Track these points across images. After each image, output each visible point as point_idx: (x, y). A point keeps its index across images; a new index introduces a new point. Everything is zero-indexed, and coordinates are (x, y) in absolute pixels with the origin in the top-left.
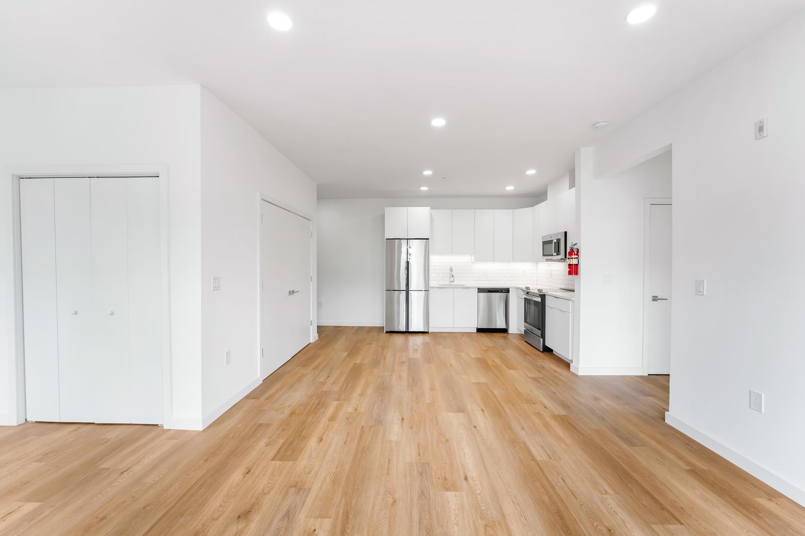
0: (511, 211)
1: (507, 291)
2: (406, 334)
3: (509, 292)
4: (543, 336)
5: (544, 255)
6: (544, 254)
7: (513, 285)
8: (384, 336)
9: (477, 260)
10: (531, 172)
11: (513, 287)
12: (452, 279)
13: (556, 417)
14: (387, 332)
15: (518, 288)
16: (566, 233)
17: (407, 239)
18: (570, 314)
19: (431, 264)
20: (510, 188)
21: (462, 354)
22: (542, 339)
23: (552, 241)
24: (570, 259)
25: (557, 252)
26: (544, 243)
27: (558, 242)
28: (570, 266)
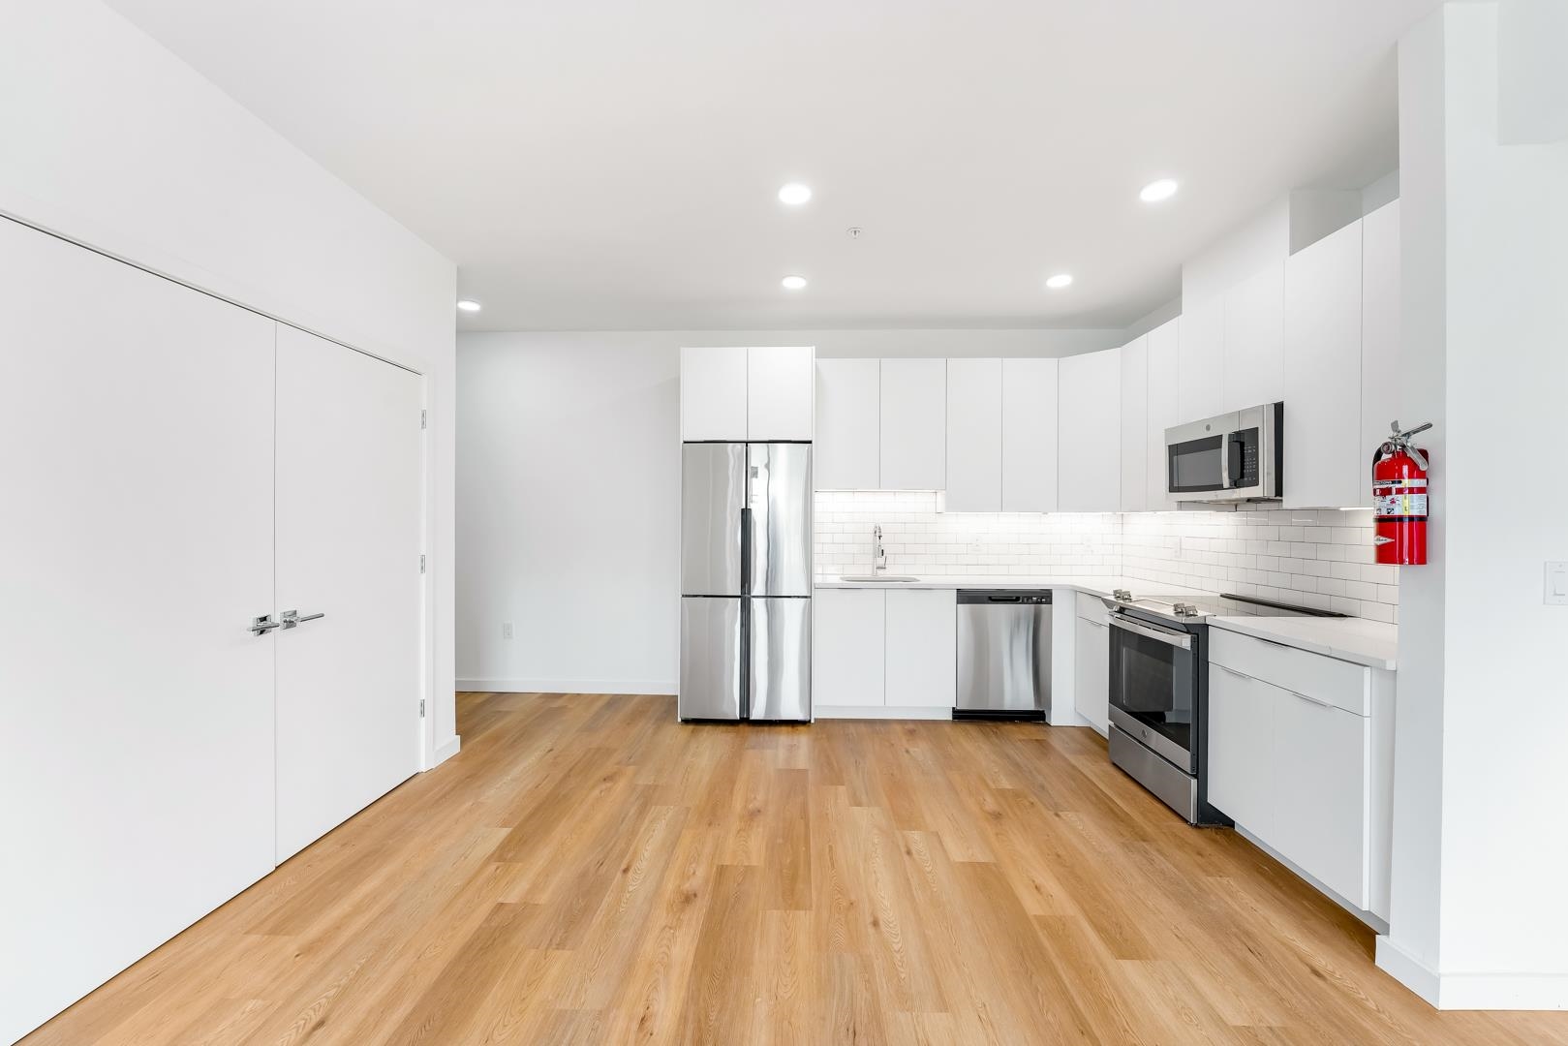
0: (1050, 363)
1: (1044, 597)
2: (742, 728)
3: (1050, 604)
4: (1199, 770)
5: (1173, 489)
6: (1177, 484)
7: (1062, 579)
8: (676, 734)
9: (959, 503)
11: (1062, 588)
12: (881, 561)
14: (686, 721)
15: (1077, 591)
16: (1279, 408)
17: (747, 443)
18: (1367, 721)
21: (916, 837)
22: (1194, 782)
23: (1215, 442)
24: (1386, 492)
25: (1243, 473)
26: (1175, 451)
27: (1243, 444)
28: (1386, 524)
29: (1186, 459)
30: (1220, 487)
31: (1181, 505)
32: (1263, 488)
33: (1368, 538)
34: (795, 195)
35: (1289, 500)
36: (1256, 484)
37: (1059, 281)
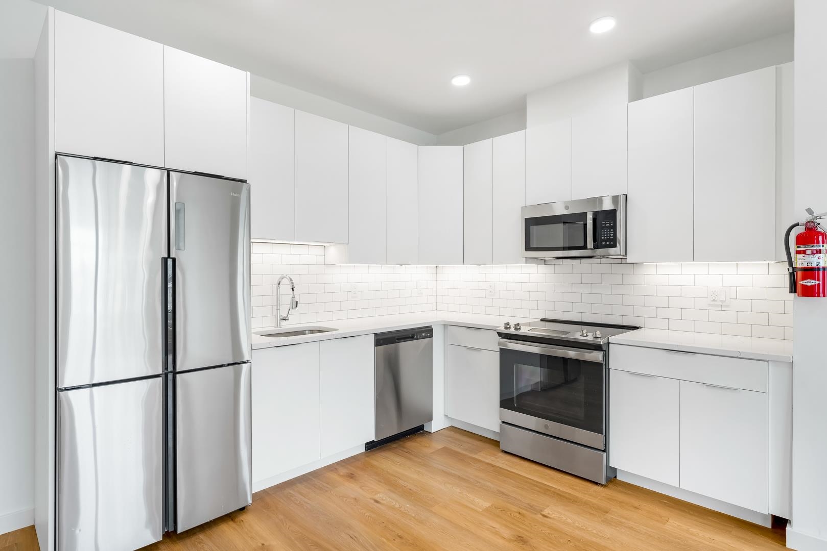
0: (415, 148)
1: (429, 332)
3: (431, 337)
5: (528, 248)
6: (530, 245)
11: (439, 324)
15: (446, 326)
16: (626, 195)
22: (605, 455)
28: (803, 272)
29: (534, 229)
31: (529, 260)
32: (620, 249)
36: (614, 246)
37: (461, 81)
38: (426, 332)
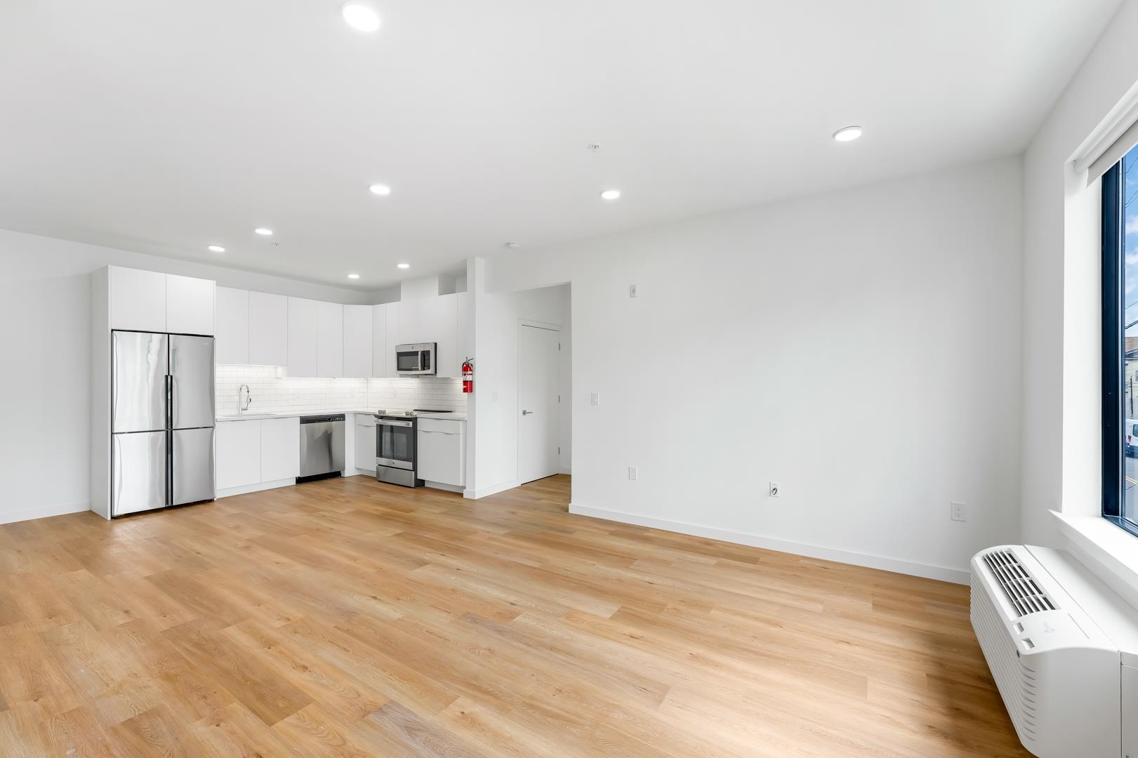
2: (167, 511)
3: (344, 420)
4: (415, 469)
5: (399, 369)
6: (400, 367)
7: (349, 410)
10: (404, 266)
11: (349, 413)
13: (506, 535)
14: (115, 518)
15: (356, 414)
16: (436, 344)
17: (169, 334)
19: (217, 380)
20: (354, 277)
22: (413, 473)
23: (416, 353)
24: (465, 374)
25: (425, 365)
26: (400, 355)
27: (425, 355)
28: (465, 383)
29: (402, 358)
30: (418, 370)
31: (401, 376)
32: (431, 371)
33: (461, 386)
34: (264, 232)
35: (439, 375)
36: (429, 369)
38: (341, 417)
